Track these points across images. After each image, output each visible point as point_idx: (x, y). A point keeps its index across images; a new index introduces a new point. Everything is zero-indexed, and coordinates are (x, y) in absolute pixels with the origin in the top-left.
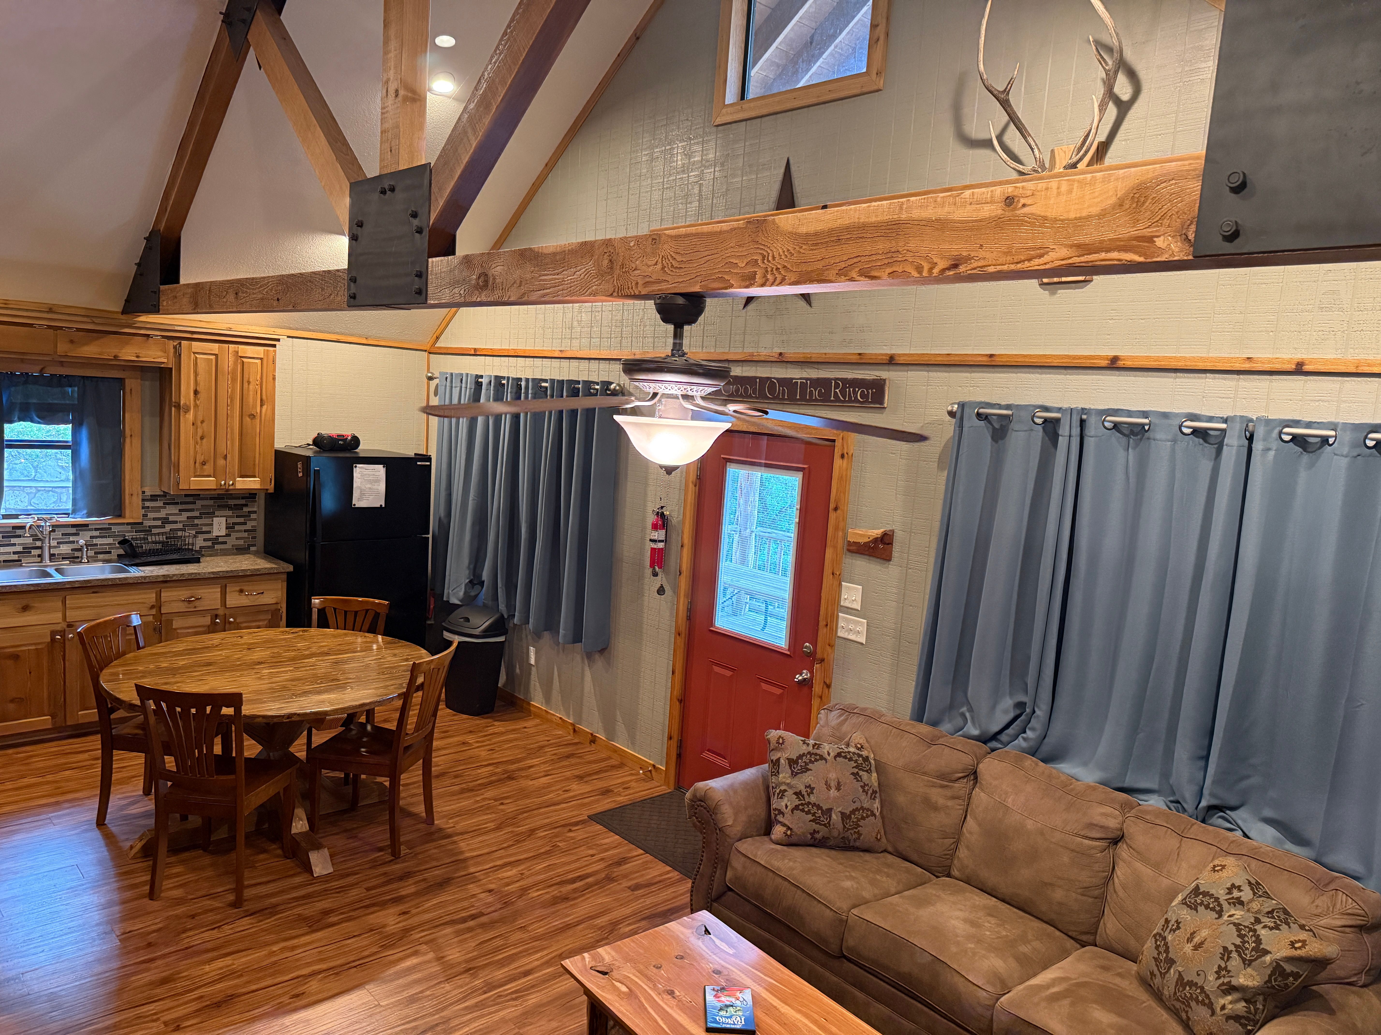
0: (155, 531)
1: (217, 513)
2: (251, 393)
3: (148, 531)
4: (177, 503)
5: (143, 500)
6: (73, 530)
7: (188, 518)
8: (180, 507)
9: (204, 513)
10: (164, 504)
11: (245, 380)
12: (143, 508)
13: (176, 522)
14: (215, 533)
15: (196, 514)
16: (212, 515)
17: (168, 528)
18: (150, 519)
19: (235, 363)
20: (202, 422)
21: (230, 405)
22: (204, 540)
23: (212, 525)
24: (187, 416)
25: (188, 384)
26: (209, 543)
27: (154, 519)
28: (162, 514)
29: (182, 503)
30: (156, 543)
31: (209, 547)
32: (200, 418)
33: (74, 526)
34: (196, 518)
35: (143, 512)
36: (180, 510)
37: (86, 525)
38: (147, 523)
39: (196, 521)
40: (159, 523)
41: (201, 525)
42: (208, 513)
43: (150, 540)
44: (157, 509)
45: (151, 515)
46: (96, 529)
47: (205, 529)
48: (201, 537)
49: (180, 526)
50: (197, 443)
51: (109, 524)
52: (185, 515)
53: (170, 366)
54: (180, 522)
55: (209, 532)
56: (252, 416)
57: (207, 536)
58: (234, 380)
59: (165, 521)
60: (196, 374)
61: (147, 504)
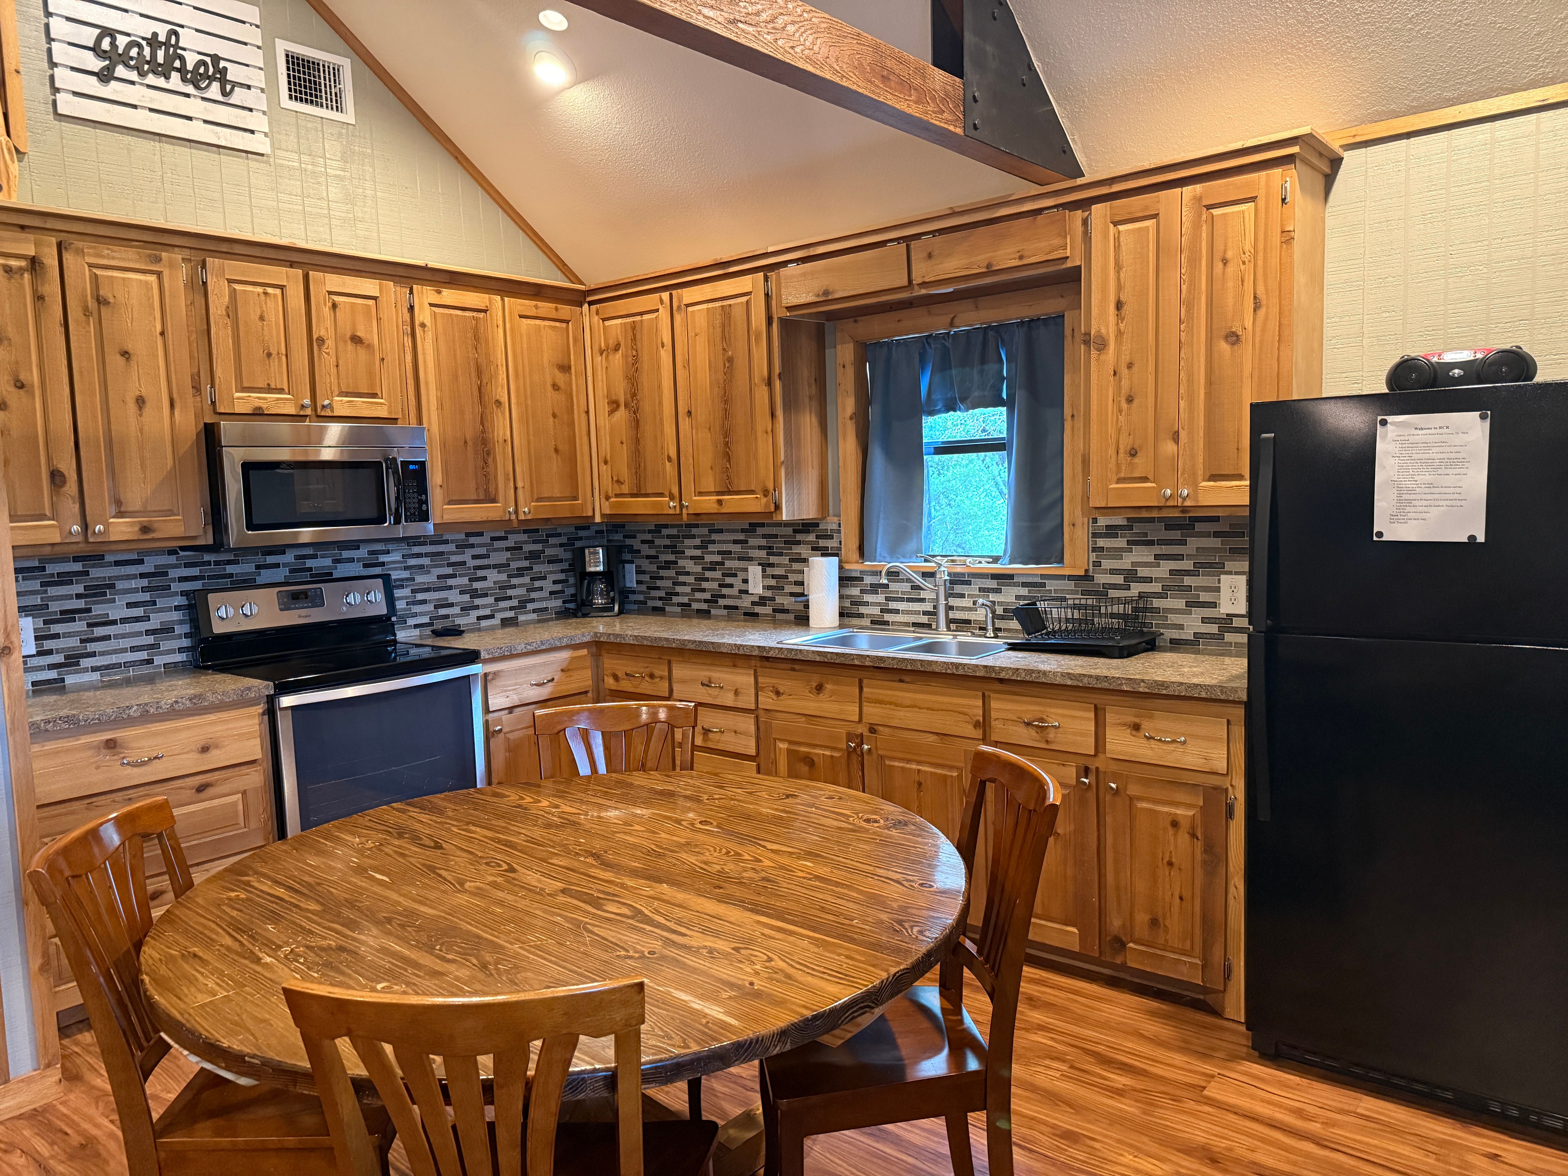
0: (1113, 593)
1: (1229, 565)
2: (1230, 284)
3: (1101, 593)
4: (1151, 543)
5: (1095, 535)
6: (993, 584)
7: (1172, 572)
8: (1157, 550)
9: (1203, 565)
10: (1128, 542)
11: (1218, 256)
12: (1094, 550)
13: (1149, 580)
14: (1225, 608)
15: (1187, 565)
16: (1218, 568)
17: (1136, 589)
18: (1105, 572)
19: (1196, 226)
20: (1130, 366)
21: (1187, 321)
22: (1204, 620)
23: (1218, 590)
24: (1102, 357)
25: (1104, 290)
26: (1214, 629)
27: (1113, 572)
28: (1126, 563)
29: (1161, 542)
30: (1113, 616)
31: (1212, 636)
32: (1125, 358)
33: (994, 577)
34: (1187, 573)
35: (1093, 557)
36: (1157, 557)
37: (1011, 577)
38: (1101, 579)
39: (1187, 581)
40: (1119, 579)
41: (1197, 588)
42: (1210, 565)
43: (1103, 610)
44: (1117, 553)
45: (1107, 564)
46: (1024, 585)
47: (1204, 597)
48: (1198, 613)
49: (1156, 587)
50: (1120, 411)
51: (1043, 576)
52: (1167, 566)
53: (1078, 263)
54: (1157, 580)
55: (1214, 605)
56: (1233, 338)
57: (1208, 612)
58: (1193, 262)
59: (1131, 576)
60: (1118, 267)
61: (1101, 542)
